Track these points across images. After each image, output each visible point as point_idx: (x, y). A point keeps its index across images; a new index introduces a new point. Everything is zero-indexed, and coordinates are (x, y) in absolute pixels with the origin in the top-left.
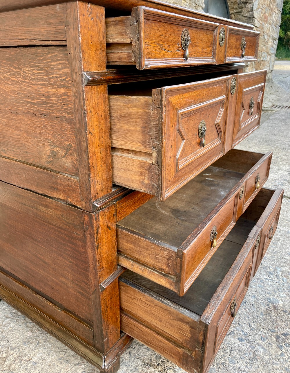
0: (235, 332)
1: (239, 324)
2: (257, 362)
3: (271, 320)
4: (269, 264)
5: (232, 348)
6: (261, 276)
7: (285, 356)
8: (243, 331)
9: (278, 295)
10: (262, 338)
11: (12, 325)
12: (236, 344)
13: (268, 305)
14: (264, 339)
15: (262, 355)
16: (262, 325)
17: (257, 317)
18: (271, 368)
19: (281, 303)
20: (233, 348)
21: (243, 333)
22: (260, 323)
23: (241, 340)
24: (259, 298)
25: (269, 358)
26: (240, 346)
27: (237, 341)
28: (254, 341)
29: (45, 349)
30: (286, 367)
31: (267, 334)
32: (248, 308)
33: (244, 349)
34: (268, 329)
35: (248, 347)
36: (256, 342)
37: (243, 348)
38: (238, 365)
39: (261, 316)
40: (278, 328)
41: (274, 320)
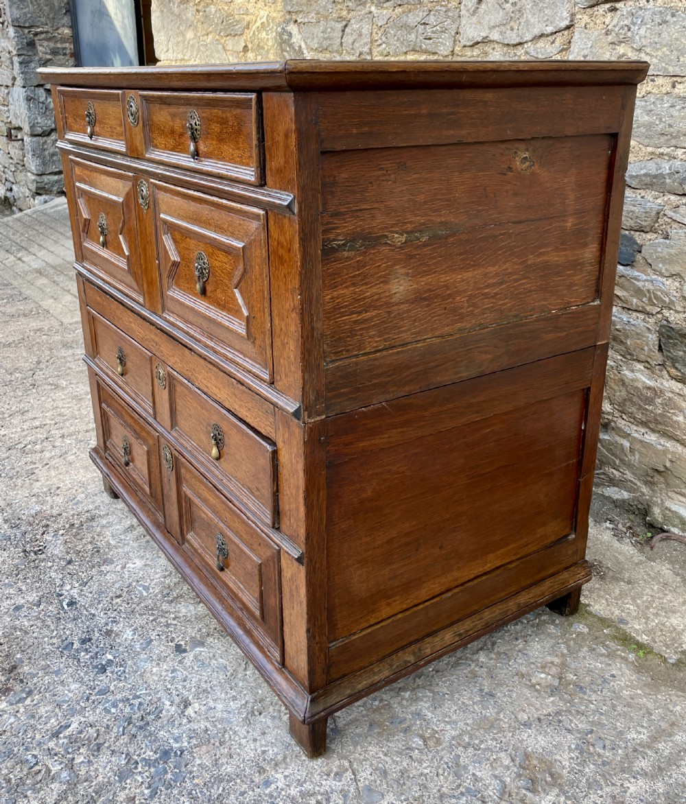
0: (35, 608)
9: (19, 715)
13: (22, 681)
17: (23, 651)
24: (47, 678)
26: (13, 601)
27: (22, 602)
37: (8, 603)
39: (19, 656)
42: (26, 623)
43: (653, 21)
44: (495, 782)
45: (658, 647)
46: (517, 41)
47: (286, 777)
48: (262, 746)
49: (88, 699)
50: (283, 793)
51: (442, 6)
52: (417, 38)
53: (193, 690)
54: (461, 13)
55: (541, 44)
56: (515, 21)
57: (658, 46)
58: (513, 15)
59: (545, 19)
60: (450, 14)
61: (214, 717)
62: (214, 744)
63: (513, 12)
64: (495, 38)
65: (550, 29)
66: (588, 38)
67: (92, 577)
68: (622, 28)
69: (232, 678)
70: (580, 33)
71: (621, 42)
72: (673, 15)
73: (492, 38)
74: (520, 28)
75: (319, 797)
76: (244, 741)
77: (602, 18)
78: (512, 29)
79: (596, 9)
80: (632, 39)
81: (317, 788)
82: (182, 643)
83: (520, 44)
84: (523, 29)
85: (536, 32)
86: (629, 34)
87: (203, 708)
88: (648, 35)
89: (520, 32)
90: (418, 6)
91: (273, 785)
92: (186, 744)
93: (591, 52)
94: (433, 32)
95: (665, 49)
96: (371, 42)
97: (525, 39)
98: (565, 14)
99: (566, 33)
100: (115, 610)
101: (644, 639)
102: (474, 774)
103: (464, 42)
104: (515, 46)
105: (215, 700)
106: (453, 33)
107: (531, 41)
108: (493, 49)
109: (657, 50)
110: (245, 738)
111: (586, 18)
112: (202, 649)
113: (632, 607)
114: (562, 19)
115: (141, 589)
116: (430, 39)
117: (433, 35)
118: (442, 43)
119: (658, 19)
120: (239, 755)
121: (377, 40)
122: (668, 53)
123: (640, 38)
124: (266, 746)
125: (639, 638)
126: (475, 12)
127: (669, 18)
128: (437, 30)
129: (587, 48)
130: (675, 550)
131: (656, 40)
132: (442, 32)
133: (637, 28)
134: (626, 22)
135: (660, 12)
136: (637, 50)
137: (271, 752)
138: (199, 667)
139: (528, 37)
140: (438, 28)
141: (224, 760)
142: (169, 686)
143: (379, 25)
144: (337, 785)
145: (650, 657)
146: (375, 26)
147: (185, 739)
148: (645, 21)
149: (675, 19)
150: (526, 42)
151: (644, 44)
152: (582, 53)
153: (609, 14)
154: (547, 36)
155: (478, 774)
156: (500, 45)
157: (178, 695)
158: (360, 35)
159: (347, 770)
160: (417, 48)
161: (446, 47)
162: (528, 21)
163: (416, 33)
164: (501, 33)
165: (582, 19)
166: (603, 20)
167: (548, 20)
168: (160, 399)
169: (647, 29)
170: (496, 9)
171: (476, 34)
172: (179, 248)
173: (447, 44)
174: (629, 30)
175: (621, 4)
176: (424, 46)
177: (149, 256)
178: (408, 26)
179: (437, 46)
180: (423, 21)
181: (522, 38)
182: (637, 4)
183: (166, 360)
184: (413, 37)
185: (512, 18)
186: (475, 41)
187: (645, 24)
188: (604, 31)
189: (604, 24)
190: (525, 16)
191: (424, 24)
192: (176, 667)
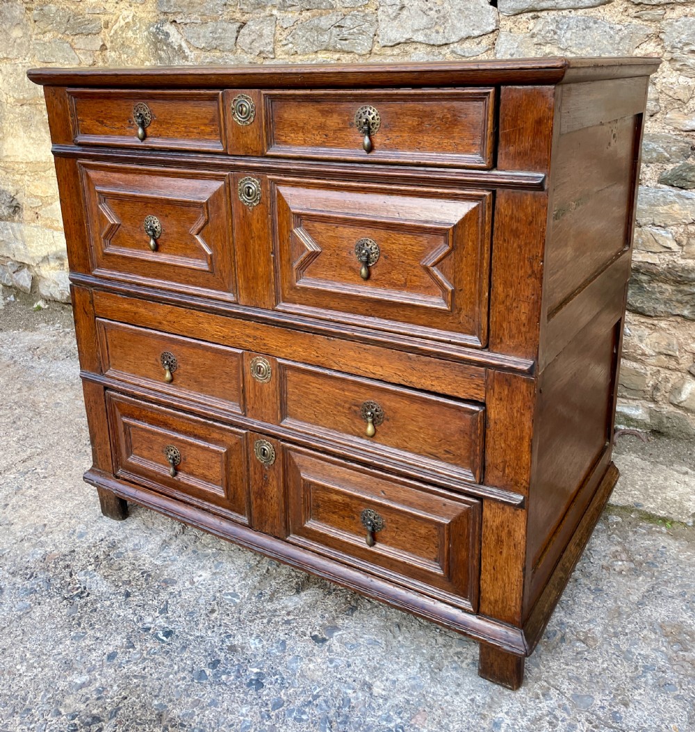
0: (131, 650)
1: (147, 658)
2: (60, 669)
7: (52, 716)
8: (128, 660)
10: (102, 688)
12: (105, 647)
14: (100, 692)
15: (69, 679)
16: (134, 698)
17: (156, 696)
18: (40, 687)
20: (100, 641)
21: (124, 661)
22: (140, 694)
23: (112, 655)
24: (207, 712)
25: (60, 689)
26: (100, 652)
27: (111, 649)
28: (103, 674)
30: (33, 711)
31: (109, 699)
34: (120, 705)
35: (93, 662)
37: (95, 655)
38: (68, 642)
39: (156, 702)
40: (116, 725)
41: (137, 724)
42: (135, 668)
43: (577, 27)
44: (658, 654)
45: (675, 516)
46: (444, 42)
47: (507, 713)
48: (466, 696)
49: (269, 717)
50: (516, 727)
51: (358, 11)
52: (330, 39)
53: (364, 671)
54: (379, 18)
55: (467, 44)
56: (441, 26)
57: (583, 46)
58: (437, 20)
59: (471, 24)
60: (368, 18)
61: (404, 688)
62: (425, 711)
63: (437, 18)
64: (420, 40)
65: (476, 33)
66: (514, 40)
67: (167, 602)
68: (548, 32)
69: (389, 649)
70: (506, 36)
71: (547, 43)
72: (595, 23)
73: (416, 40)
74: (446, 31)
75: (548, 719)
76: (448, 698)
77: (525, 24)
78: (437, 32)
79: (519, 16)
80: (559, 40)
81: (540, 712)
82: (316, 633)
83: (446, 44)
84: (449, 32)
85: (463, 34)
86: (556, 37)
87: (388, 684)
88: (573, 37)
89: (446, 35)
90: (330, 11)
91: (503, 725)
92: (399, 720)
93: (517, 51)
94: (349, 34)
95: (589, 49)
96: (274, 42)
97: (452, 41)
98: (491, 21)
99: (491, 35)
100: (220, 625)
101: (662, 513)
102: (639, 654)
103: (383, 43)
104: (439, 46)
105: (392, 673)
106: (371, 35)
107: (457, 42)
108: (416, 49)
109: (582, 49)
110: (447, 694)
111: (509, 24)
112: (340, 633)
113: (636, 492)
114: (489, 24)
115: (229, 597)
116: (346, 40)
117: (349, 37)
118: (360, 44)
119: (582, 25)
120: (454, 711)
121: (281, 41)
122: (592, 51)
123: (566, 40)
124: (470, 695)
125: (658, 514)
126: (395, 17)
127: (591, 24)
128: (354, 32)
129: (513, 48)
130: (631, 442)
131: (581, 42)
132: (360, 33)
133: (563, 32)
134: (551, 28)
135: (584, 20)
136: (562, 49)
137: (478, 698)
138: (351, 649)
139: (454, 38)
140: (355, 30)
141: (446, 721)
142: (339, 676)
143: (285, 26)
144: (553, 703)
145: (674, 526)
146: (278, 28)
147: (395, 717)
148: (571, 26)
149: (597, 25)
150: (453, 43)
151: (570, 44)
152: (509, 52)
153: (532, 21)
154: (474, 38)
155: (642, 652)
156: (424, 46)
157: (354, 681)
158: (261, 36)
159: (549, 689)
160: (330, 48)
161: (364, 47)
162: (453, 26)
163: (329, 35)
164: (426, 35)
165: (507, 24)
166: (527, 26)
167: (474, 25)
168: (257, 394)
169: (572, 32)
170: (419, 15)
171: (398, 36)
172: (320, 239)
173: (366, 44)
174: (555, 33)
175: (544, 14)
176: (339, 46)
177: (254, 251)
178: (321, 28)
179: (353, 46)
180: (337, 24)
181: (448, 40)
182: (560, 13)
183: (273, 352)
184: (326, 37)
185: (436, 23)
186: (398, 42)
187: (571, 29)
188: (528, 35)
189: (528, 28)
190: (450, 21)
191: (339, 26)
192: (330, 657)
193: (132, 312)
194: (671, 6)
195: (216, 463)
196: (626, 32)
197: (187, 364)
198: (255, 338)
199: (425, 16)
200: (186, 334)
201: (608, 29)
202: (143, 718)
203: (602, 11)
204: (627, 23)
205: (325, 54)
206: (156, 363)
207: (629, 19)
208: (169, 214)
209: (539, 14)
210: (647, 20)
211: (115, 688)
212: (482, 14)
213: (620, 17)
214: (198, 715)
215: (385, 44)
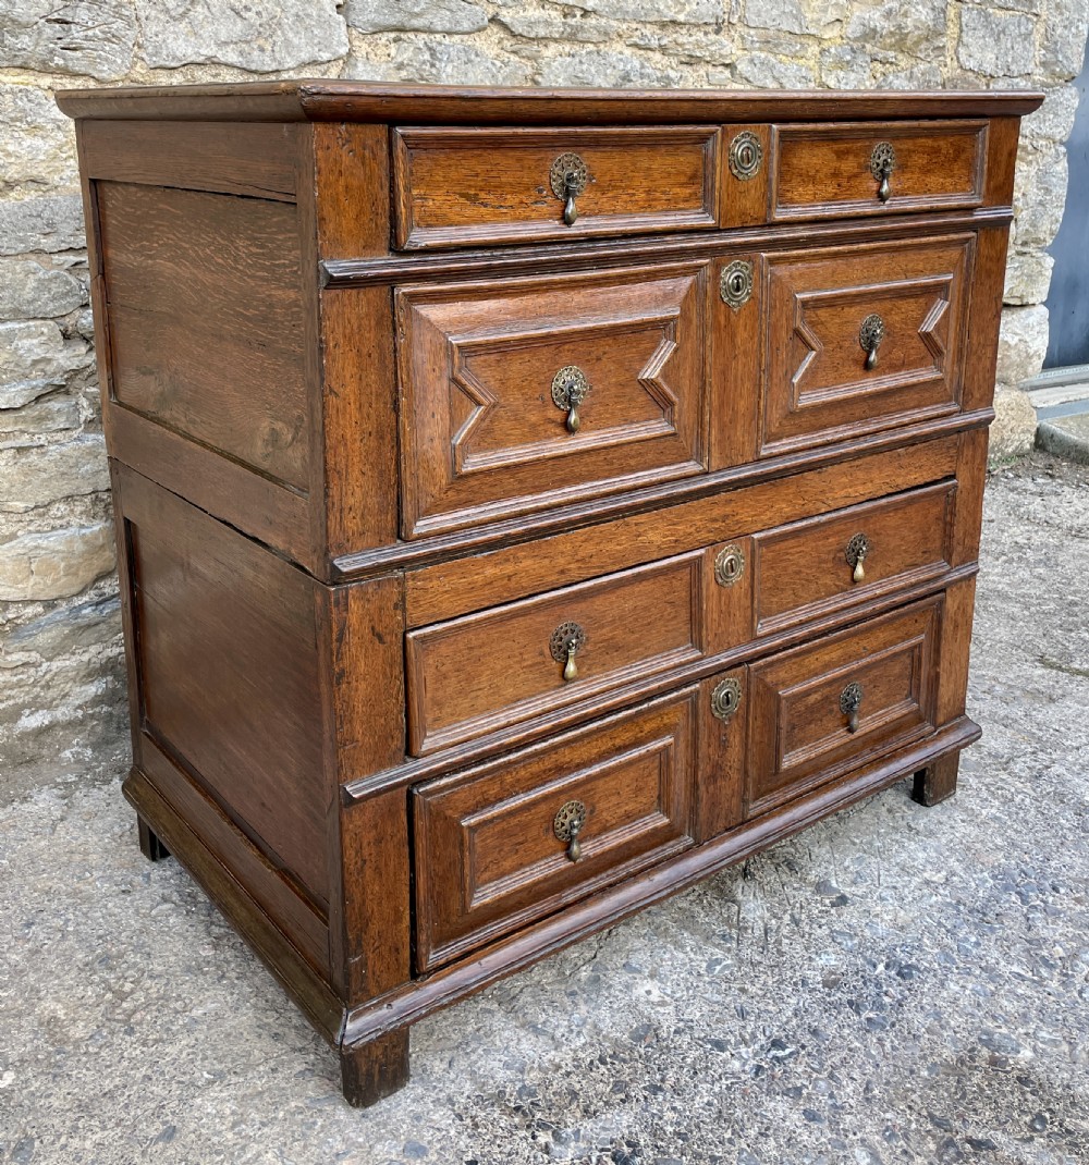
0: (805, 1092)
1: (831, 1076)
3: (956, 1093)
4: (1061, 935)
5: (767, 1129)
6: (1003, 963)
8: (831, 1096)
9: (1031, 1031)
10: (886, 1131)
11: (171, 921)
12: (788, 1123)
13: (973, 1050)
14: (893, 1135)
16: (914, 1097)
17: (912, 1072)
19: (1026, 1054)
20: (772, 1131)
21: (830, 1102)
22: (908, 1090)
23: (811, 1116)
24: (952, 1023)
26: (799, 1131)
27: (796, 1116)
28: (856, 1130)
29: (232, 994)
31: (914, 1126)
32: (892, 1042)
33: (806, 1143)
34: (924, 1114)
35: (823, 1140)
36: (859, 1135)
37: (805, 1138)
39: (925, 1073)
40: (964, 1120)
41: (964, 1096)
43: (459, 58)
46: (274, 66)
47: (982, 808)
52: (37, 44)
54: (142, 14)
56: (267, 39)
58: (261, 29)
59: (316, 41)
60: (125, 12)
63: (261, 25)
64: (230, 60)
65: (325, 56)
66: (376, 72)
68: (424, 63)
70: (365, 64)
72: (477, 55)
73: (223, 60)
74: (276, 48)
77: (385, 48)
78: (262, 50)
79: (376, 36)
82: (827, 901)
83: (278, 71)
84: (280, 51)
85: (305, 56)
86: (434, 71)
88: (455, 74)
89: (277, 55)
94: (87, 38)
97: (287, 66)
98: (341, 38)
99: (341, 62)
103: (154, 61)
104: (267, 73)
106: (130, 45)
107: (293, 69)
111: (365, 47)
112: (833, 881)
114: (341, 45)
115: (718, 968)
116: (74, 49)
117: (86, 44)
118: (106, 59)
119: (463, 57)
120: (978, 836)
123: (447, 77)
126: (183, 15)
127: (473, 57)
128: (95, 36)
132: (107, 39)
133: (443, 65)
135: (464, 50)
138: (865, 881)
139: (290, 63)
140: (97, 31)
148: (451, 58)
149: (478, 59)
150: (288, 70)
153: (393, 45)
154: (322, 63)
156: (234, 72)
160: (33, 65)
161: (114, 67)
162: (287, 41)
163: (35, 36)
164: (241, 53)
165: (362, 47)
166: (387, 52)
167: (319, 43)
168: (723, 609)
169: (454, 66)
170: (228, 17)
171: (190, 51)
172: (824, 331)
173: (119, 61)
174: (433, 65)
175: (411, 35)
176: (59, 61)
177: (736, 377)
178: (13, 21)
179: (93, 63)
180: (56, 16)
181: (280, 64)
182: (432, 37)
183: (745, 529)
184: (25, 41)
185: (260, 33)
186: (189, 60)
187: (452, 61)
188: (391, 65)
189: (389, 55)
190: (279, 32)
191: (57, 21)
192: (875, 898)
193: (502, 579)
194: (544, 42)
195: (650, 775)
196: (507, 70)
197: (603, 627)
198: (725, 518)
199: (238, 20)
200: (609, 569)
201: (490, 66)
202: (953, 1090)
203: (477, 39)
204: (506, 60)
205: (19, 75)
206: (540, 659)
207: (507, 55)
208: (605, 353)
209: (403, 36)
210: (523, 57)
211: (888, 1116)
212: (330, 26)
213: (496, 50)
214: (955, 1032)
215: (162, 63)
